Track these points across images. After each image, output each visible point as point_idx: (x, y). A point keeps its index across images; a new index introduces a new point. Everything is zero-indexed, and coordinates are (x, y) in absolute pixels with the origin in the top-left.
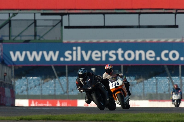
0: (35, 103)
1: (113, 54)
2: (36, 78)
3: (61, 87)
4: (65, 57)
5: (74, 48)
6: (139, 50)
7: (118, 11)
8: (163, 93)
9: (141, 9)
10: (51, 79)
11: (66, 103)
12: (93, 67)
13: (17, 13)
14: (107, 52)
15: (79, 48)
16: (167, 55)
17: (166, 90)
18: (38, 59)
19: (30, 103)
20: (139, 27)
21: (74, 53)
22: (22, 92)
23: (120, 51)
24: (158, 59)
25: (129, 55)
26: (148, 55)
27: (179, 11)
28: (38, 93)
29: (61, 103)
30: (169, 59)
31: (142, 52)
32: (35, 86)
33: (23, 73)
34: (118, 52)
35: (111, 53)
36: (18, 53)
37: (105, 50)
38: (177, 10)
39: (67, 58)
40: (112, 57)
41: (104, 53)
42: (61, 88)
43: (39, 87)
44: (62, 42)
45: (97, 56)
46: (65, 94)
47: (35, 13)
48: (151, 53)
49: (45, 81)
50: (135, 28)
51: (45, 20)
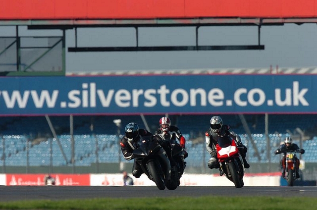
0: (17, 181)
1: (152, 94)
2: (18, 137)
3: (61, 152)
4: (69, 101)
5: (85, 86)
6: (196, 88)
9: (201, 18)
10: (44, 139)
11: (71, 180)
12: (117, 118)
14: (141, 92)
15: (93, 86)
16: (244, 97)
18: (22, 104)
19: (9, 180)
20: (197, 48)
21: (85, 93)
23: (163, 91)
24: (229, 103)
25: (180, 97)
26: (211, 97)
27: (265, 21)
28: (23, 163)
30: (248, 104)
31: (202, 92)
32: (17, 152)
34: (159, 91)
35: (148, 94)
37: (138, 89)
38: (262, 19)
39: (73, 102)
40: (149, 101)
41: (136, 93)
42: (61, 155)
43: (23, 154)
44: (64, 75)
45: (124, 98)
46: (70, 165)
47: (17, 26)
48: (216, 94)
49: (34, 143)
50: (190, 50)
51: (34, 37)
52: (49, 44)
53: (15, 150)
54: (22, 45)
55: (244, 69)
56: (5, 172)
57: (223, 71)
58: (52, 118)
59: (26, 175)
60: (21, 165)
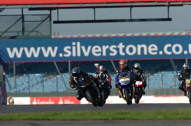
0: (37, 101)
1: (114, 48)
2: (38, 75)
3: (63, 83)
4: (64, 53)
5: (74, 44)
6: (141, 44)
7: (108, 5)
8: (169, 88)
9: (133, 2)
10: (53, 76)
11: (69, 100)
12: (96, 62)
13: (4, 9)
14: (107, 47)
15: (78, 43)
16: (170, 49)
17: (173, 85)
18: (36, 55)
19: (32, 101)
20: (131, 20)
21: (74, 48)
22: (24, 89)
23: (121, 46)
24: (161, 53)
25: (131, 50)
26: (150, 49)
27: (171, 3)
28: (41, 90)
29: (63, 101)
30: (172, 53)
31: (144, 46)
32: (37, 84)
33: (25, 69)
34: (119, 46)
35: (112, 48)
36: (15, 49)
37: (106, 45)
39: (67, 53)
40: (113, 52)
41: (105, 48)
42: (64, 85)
43: (41, 85)
44: (51, 38)
45: (97, 51)
46: (69, 91)
47: (22, 9)
48: (153, 47)
49: (47, 78)
50: (127, 21)
51: (33, 15)
52: (41, 19)
53: (36, 82)
54: (25, 20)
55: (173, 32)
56: (29, 96)
57: (160, 34)
58: (58, 63)
59: (42, 98)
60: (39, 91)
